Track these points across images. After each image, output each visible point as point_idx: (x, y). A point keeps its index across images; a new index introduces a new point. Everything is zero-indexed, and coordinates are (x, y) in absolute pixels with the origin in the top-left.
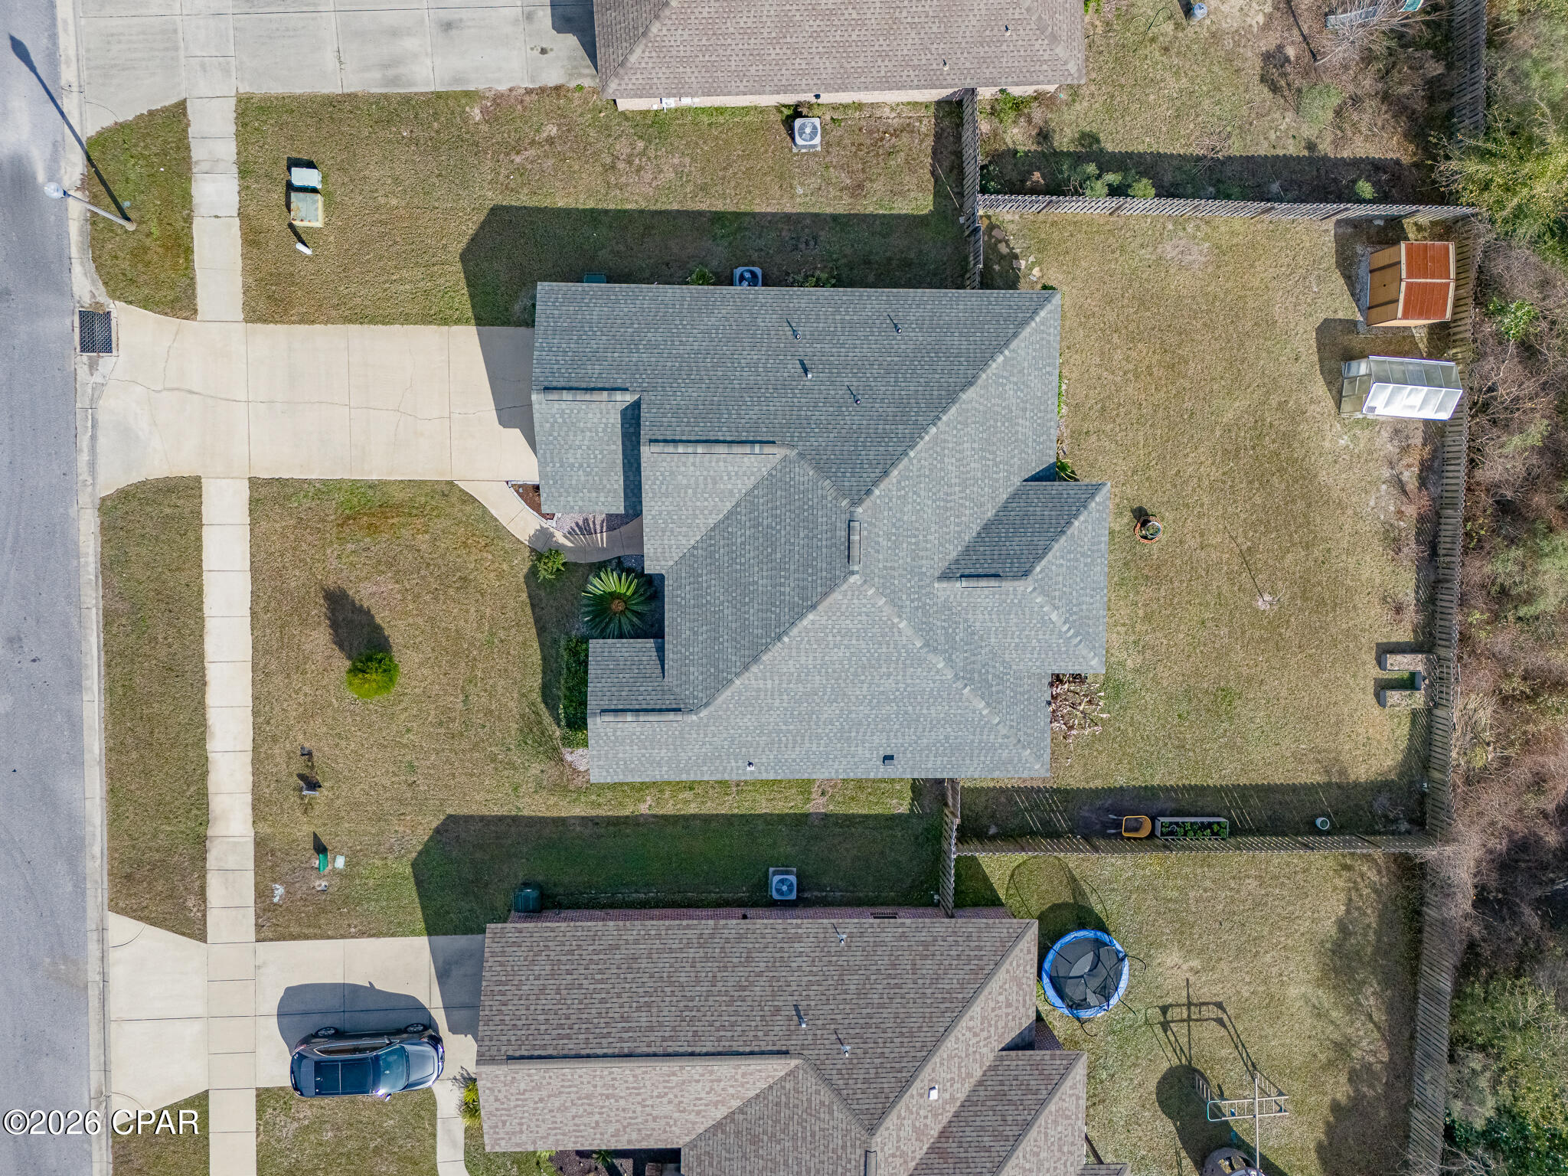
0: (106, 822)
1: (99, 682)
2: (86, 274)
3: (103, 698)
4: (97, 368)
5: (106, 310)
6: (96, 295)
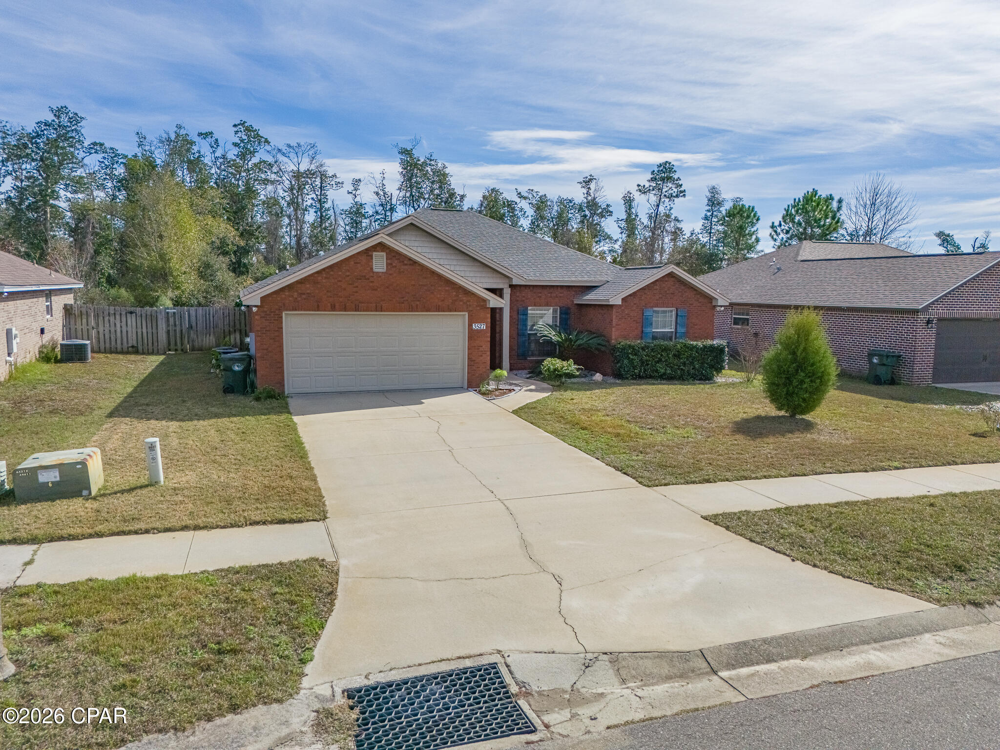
4: (568, 687)
5: (341, 701)
6: (285, 731)
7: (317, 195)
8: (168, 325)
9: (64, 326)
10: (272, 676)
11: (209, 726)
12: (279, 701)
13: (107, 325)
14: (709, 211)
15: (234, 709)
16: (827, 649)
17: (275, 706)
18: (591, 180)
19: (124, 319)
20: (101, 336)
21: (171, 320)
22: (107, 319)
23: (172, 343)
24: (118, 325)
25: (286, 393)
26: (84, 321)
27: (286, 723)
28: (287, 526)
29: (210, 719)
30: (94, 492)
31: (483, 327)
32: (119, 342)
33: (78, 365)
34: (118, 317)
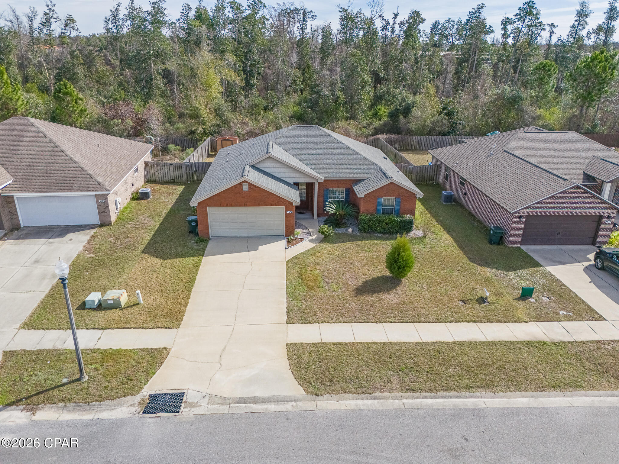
0: (583, 392)
1: (465, 397)
2: (111, 410)
3: (478, 394)
4: (196, 402)
5: (148, 397)
6: (133, 403)
7: (301, 25)
8: (187, 170)
9: (145, 171)
10: (136, 388)
11: (118, 399)
12: (134, 395)
13: (162, 170)
14: (576, 21)
15: (124, 396)
16: (263, 402)
17: (133, 396)
18: (482, 7)
19: (168, 168)
20: (160, 175)
21: (188, 168)
22: (161, 168)
23: (189, 178)
24: (166, 170)
25: (210, 237)
26: (153, 168)
27: (134, 401)
28: (167, 329)
29: (119, 398)
30: (123, 305)
31: (291, 212)
32: (167, 177)
33: (146, 200)
34: (166, 167)
